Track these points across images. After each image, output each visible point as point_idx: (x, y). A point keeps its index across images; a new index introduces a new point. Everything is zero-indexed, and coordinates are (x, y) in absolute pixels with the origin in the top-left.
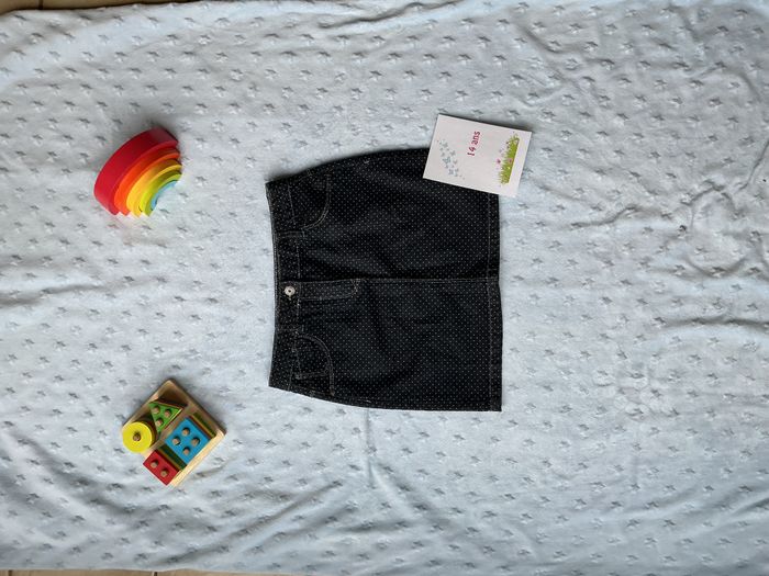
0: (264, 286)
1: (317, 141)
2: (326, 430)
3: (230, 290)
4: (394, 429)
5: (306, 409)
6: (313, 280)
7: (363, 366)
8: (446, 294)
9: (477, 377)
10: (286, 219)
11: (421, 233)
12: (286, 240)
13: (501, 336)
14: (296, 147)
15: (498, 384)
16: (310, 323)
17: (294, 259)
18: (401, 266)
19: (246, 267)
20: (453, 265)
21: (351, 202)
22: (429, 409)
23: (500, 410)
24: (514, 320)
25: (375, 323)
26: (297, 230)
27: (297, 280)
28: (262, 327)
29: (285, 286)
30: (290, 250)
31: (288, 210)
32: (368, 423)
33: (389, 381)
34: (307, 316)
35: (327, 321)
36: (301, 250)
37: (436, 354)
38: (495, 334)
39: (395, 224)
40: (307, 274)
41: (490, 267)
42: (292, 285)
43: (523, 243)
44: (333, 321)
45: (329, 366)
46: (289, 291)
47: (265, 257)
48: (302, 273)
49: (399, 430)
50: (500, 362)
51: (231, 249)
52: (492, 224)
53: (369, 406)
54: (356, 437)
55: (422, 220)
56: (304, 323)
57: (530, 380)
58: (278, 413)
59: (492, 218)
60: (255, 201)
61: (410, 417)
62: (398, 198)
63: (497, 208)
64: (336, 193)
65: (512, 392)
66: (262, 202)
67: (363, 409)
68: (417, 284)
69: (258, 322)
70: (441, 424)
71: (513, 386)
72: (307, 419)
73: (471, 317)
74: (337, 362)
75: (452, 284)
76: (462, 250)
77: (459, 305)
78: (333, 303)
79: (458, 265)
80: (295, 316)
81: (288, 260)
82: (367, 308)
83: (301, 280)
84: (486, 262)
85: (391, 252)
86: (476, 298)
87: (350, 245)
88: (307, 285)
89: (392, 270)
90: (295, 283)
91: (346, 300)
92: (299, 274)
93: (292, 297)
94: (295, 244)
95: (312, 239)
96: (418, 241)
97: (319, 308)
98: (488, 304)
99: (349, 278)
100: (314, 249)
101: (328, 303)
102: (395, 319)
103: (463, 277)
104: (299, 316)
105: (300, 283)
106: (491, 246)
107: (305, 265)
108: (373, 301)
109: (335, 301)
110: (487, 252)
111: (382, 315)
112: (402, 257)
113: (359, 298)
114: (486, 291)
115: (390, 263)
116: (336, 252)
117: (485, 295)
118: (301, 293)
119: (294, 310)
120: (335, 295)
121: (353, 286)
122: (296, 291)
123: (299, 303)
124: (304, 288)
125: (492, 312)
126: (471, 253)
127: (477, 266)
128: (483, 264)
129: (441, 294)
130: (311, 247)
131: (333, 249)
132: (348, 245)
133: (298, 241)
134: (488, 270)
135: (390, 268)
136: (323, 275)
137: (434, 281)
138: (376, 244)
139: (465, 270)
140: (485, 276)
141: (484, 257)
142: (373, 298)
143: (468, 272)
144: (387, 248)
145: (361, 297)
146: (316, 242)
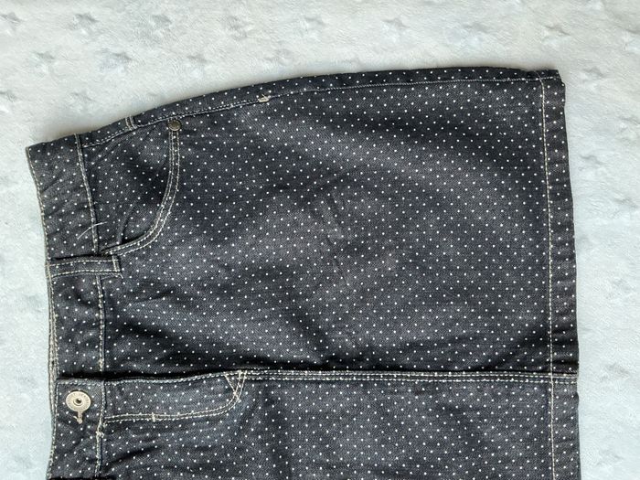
0: (29, 382)
1: (152, 52)
6: (136, 374)
8: (450, 409)
10: (76, 230)
11: (390, 263)
12: (73, 280)
14: (104, 65)
17: (92, 324)
18: (344, 341)
20: (463, 339)
21: (226, 190)
24: (607, 469)
26: (99, 255)
27: (95, 375)
29: (66, 389)
30: (84, 303)
31: (80, 209)
34: (126, 457)
35: (169, 467)
36: (111, 302)
39: (329, 243)
40: (123, 360)
41: (558, 346)
42: (84, 389)
43: (627, 289)
44: (182, 469)
46: (79, 400)
47: (30, 315)
48: (108, 358)
52: (558, 245)
55: (390, 234)
59: (559, 230)
60: (13, 189)
62: (336, 182)
63: (570, 208)
64: (192, 170)
66: (25, 190)
68: (381, 384)
69: (14, 464)
73: (507, 461)
75: (467, 388)
76: (486, 302)
77: (479, 434)
78: (183, 429)
79: (477, 338)
80: (93, 461)
81: (78, 326)
82: (262, 442)
83: (106, 376)
84: (543, 333)
85: (320, 306)
86: (521, 419)
87: (225, 291)
88: (119, 387)
89: (321, 349)
90: (90, 384)
91: (214, 421)
92: (101, 361)
93: (84, 414)
94: (95, 287)
95: (136, 277)
96: (382, 282)
97: (151, 439)
98: (547, 434)
99: (222, 370)
100: (140, 300)
101: (170, 430)
102: (328, 467)
103: (488, 368)
104: (101, 460)
105: (101, 385)
106: (554, 297)
107: (117, 338)
108: (276, 424)
109: (186, 424)
110: (546, 309)
111: (297, 457)
112: (346, 317)
113: (244, 418)
114: (547, 405)
115: (318, 331)
116: (191, 307)
117: (544, 413)
118: (106, 406)
119: (89, 446)
120: (188, 410)
121: (230, 390)
122: (92, 402)
123: (102, 430)
124: (112, 395)
125: (558, 452)
126: (506, 311)
127: (523, 344)
128: (537, 339)
129: (438, 409)
130: (134, 294)
131: (185, 299)
132: (219, 292)
133: (102, 282)
134: (553, 355)
135: (318, 345)
136: (160, 361)
137: (420, 378)
138: (285, 289)
139: (494, 350)
140: (545, 371)
141: (538, 322)
142: (276, 416)
143: (502, 356)
144: (311, 296)
145: (248, 414)
146: (145, 284)
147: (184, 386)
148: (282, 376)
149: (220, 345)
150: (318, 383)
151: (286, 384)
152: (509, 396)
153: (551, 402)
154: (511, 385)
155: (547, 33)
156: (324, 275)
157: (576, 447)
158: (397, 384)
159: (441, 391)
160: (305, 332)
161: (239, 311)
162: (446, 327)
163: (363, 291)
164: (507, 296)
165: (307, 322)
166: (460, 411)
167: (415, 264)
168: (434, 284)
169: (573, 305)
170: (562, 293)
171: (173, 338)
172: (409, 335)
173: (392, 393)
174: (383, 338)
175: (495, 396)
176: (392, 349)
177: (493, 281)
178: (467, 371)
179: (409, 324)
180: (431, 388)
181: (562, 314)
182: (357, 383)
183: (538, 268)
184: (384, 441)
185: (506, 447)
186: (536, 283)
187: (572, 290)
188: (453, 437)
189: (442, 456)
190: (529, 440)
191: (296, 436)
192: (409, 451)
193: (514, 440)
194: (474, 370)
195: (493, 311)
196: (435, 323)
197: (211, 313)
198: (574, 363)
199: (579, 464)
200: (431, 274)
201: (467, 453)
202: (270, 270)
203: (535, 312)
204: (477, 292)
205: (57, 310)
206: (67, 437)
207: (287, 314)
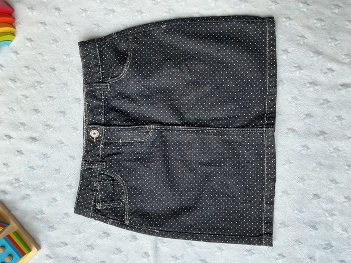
0: (75, 129)
1: (123, 9)
2: (121, 251)
3: (47, 131)
4: (178, 255)
5: (104, 233)
6: (115, 125)
7: (154, 199)
8: (227, 142)
9: (252, 215)
10: (95, 73)
11: (208, 89)
12: (93, 91)
13: (274, 180)
14: (106, 14)
15: (270, 223)
16: (111, 161)
17: (100, 107)
18: (190, 117)
19: (61, 112)
20: (233, 117)
21: (149, 60)
22: (209, 241)
23: (271, 245)
24: (287, 167)
25: (165, 164)
26: (103, 82)
27: (101, 124)
28: (71, 163)
29: (90, 129)
30: (97, 99)
31: (96, 65)
32: (156, 249)
33: (175, 214)
34: (110, 155)
35: (125, 160)
36: (107, 100)
37: (217, 193)
38: (270, 179)
39: (186, 81)
40: (111, 120)
41: (268, 119)
42: (97, 129)
43: (297, 100)
44: (130, 160)
45: (125, 198)
46: (95, 134)
47: (76, 104)
48: (106, 119)
49: (182, 256)
50: (272, 203)
51: (50, 97)
52: (271, 82)
53: (158, 235)
54: (146, 260)
55: (208, 78)
56: (106, 162)
57: (298, 219)
58: (82, 235)
59: (271, 77)
60: (71, 59)
61: (193, 246)
62: (189, 58)
63: (275, 69)
64: (136, 52)
65: (282, 230)
66: (76, 60)
67: (152, 237)
68: (202, 132)
69: (69, 158)
70: (219, 253)
71: (284, 224)
72: (106, 241)
73: (248, 162)
74: (133, 195)
75: (233, 134)
76: (243, 104)
77: (238, 151)
78: (131, 145)
79: (239, 117)
80: (99, 155)
81: (95, 107)
82: (159, 150)
83: (105, 125)
84: (263, 115)
85: (182, 104)
86: (253, 146)
87: (147, 97)
88: (109, 129)
89: (181, 119)
90: (99, 127)
91: (142, 143)
92: (103, 120)
93: (96, 139)
94: (101, 94)
95: (116, 91)
96: (205, 96)
97: (120, 149)
98: (264, 152)
99: (145, 125)
100: (117, 99)
101: (127, 145)
102: (182, 161)
103: (242, 127)
104: (101, 155)
105: (103, 127)
106: (268, 101)
107: (108, 112)
108: (164, 145)
109: (132, 144)
110: (265, 106)
111: (171, 157)
112: (191, 109)
113: (153, 142)
114: (263, 140)
115: (180, 113)
116: (135, 102)
117: (262, 144)
118: (104, 136)
119: (98, 150)
120: (133, 138)
121: (148, 132)
122: (100, 134)
123: (102, 144)
124: (107, 132)
125: (267, 159)
126: (250, 107)
127: (256, 119)
128: (261, 117)
129: (223, 141)
130: (115, 97)
131: (133, 100)
132: (145, 97)
133: (103, 92)
134: (266, 122)
135: (180, 117)
136: (124, 121)
137: (217, 130)
138: (169, 97)
139: (245, 121)
140: (262, 127)
141: (262, 111)
142: (164, 142)
143: (248, 123)
144: (178, 100)
145: (154, 141)
146: (119, 94)
147: (132, 129)
148: (167, 128)
149: (145, 117)
150: (180, 130)
151: (168, 131)
152: (249, 137)
153: (264, 139)
154: (250, 133)
155: (271, 3)
156: (184, 92)
157: (275, 157)
158: (208, 132)
159: (224, 135)
160: (176, 113)
161: (152, 104)
162: (228, 113)
163: (197, 99)
164: (250, 101)
165: (177, 109)
166: (231, 142)
167: (217, 89)
168: (224, 97)
169: (275, 104)
170: (271, 100)
171: (128, 114)
172: (214, 115)
173: (206, 135)
174: (205, 117)
175: (244, 137)
176: (207, 120)
177: (246, 96)
178: (234, 128)
179: (214, 111)
180: (220, 134)
181: (270, 108)
182: (194, 131)
183: (263, 91)
184: (203, 153)
185: (248, 157)
186: (262, 97)
187: (275, 99)
188: (228, 151)
189: (224, 158)
190: (256, 154)
191: (171, 150)
192: (212, 156)
193: (251, 154)
194: (237, 128)
195: (245, 107)
196: (223, 111)
197: (142, 105)
198: (273, 124)
199: (275, 164)
200: (223, 93)
201: (233, 158)
202: (164, 90)
203: (261, 107)
204: (239, 100)
205: (87, 102)
206: (90, 147)
207: (169, 106)
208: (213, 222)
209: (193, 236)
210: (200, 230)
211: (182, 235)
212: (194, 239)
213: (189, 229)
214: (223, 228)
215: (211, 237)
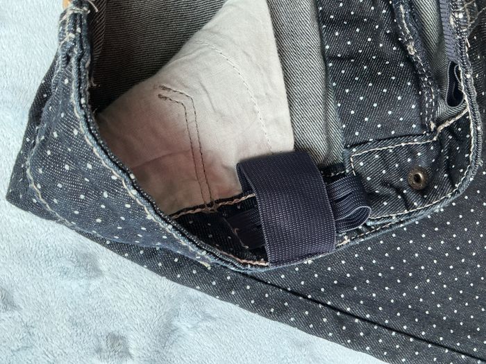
208: (425, 291)
209: (341, 322)
210: (371, 305)
211: (300, 308)
212: (340, 338)
213: (333, 291)
214: (452, 323)
215: (405, 345)
